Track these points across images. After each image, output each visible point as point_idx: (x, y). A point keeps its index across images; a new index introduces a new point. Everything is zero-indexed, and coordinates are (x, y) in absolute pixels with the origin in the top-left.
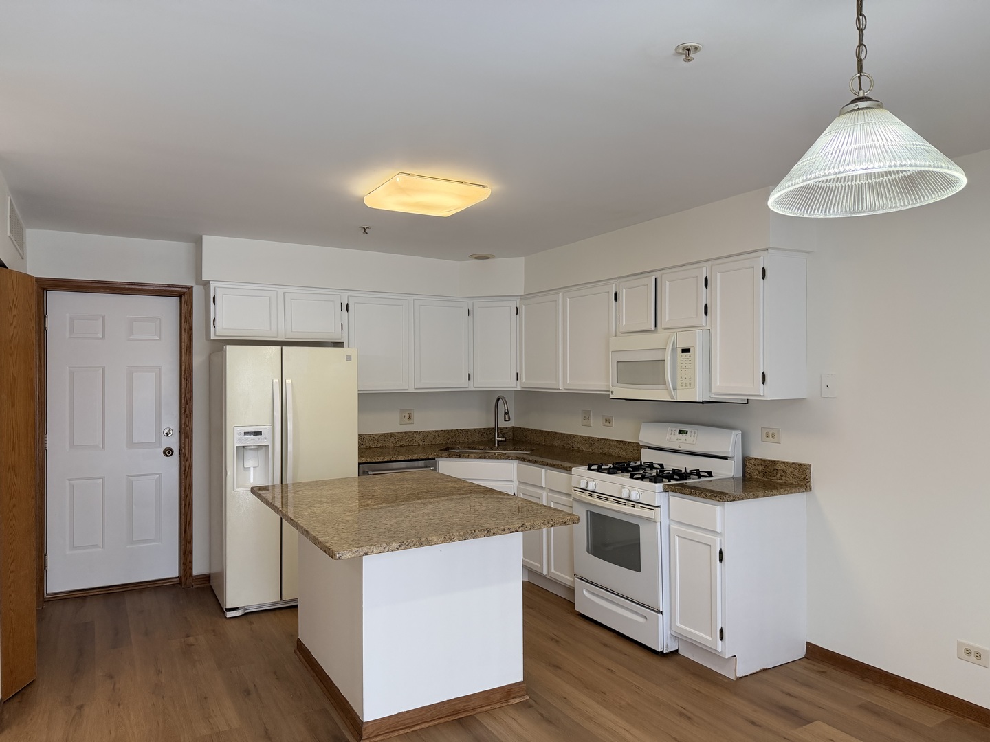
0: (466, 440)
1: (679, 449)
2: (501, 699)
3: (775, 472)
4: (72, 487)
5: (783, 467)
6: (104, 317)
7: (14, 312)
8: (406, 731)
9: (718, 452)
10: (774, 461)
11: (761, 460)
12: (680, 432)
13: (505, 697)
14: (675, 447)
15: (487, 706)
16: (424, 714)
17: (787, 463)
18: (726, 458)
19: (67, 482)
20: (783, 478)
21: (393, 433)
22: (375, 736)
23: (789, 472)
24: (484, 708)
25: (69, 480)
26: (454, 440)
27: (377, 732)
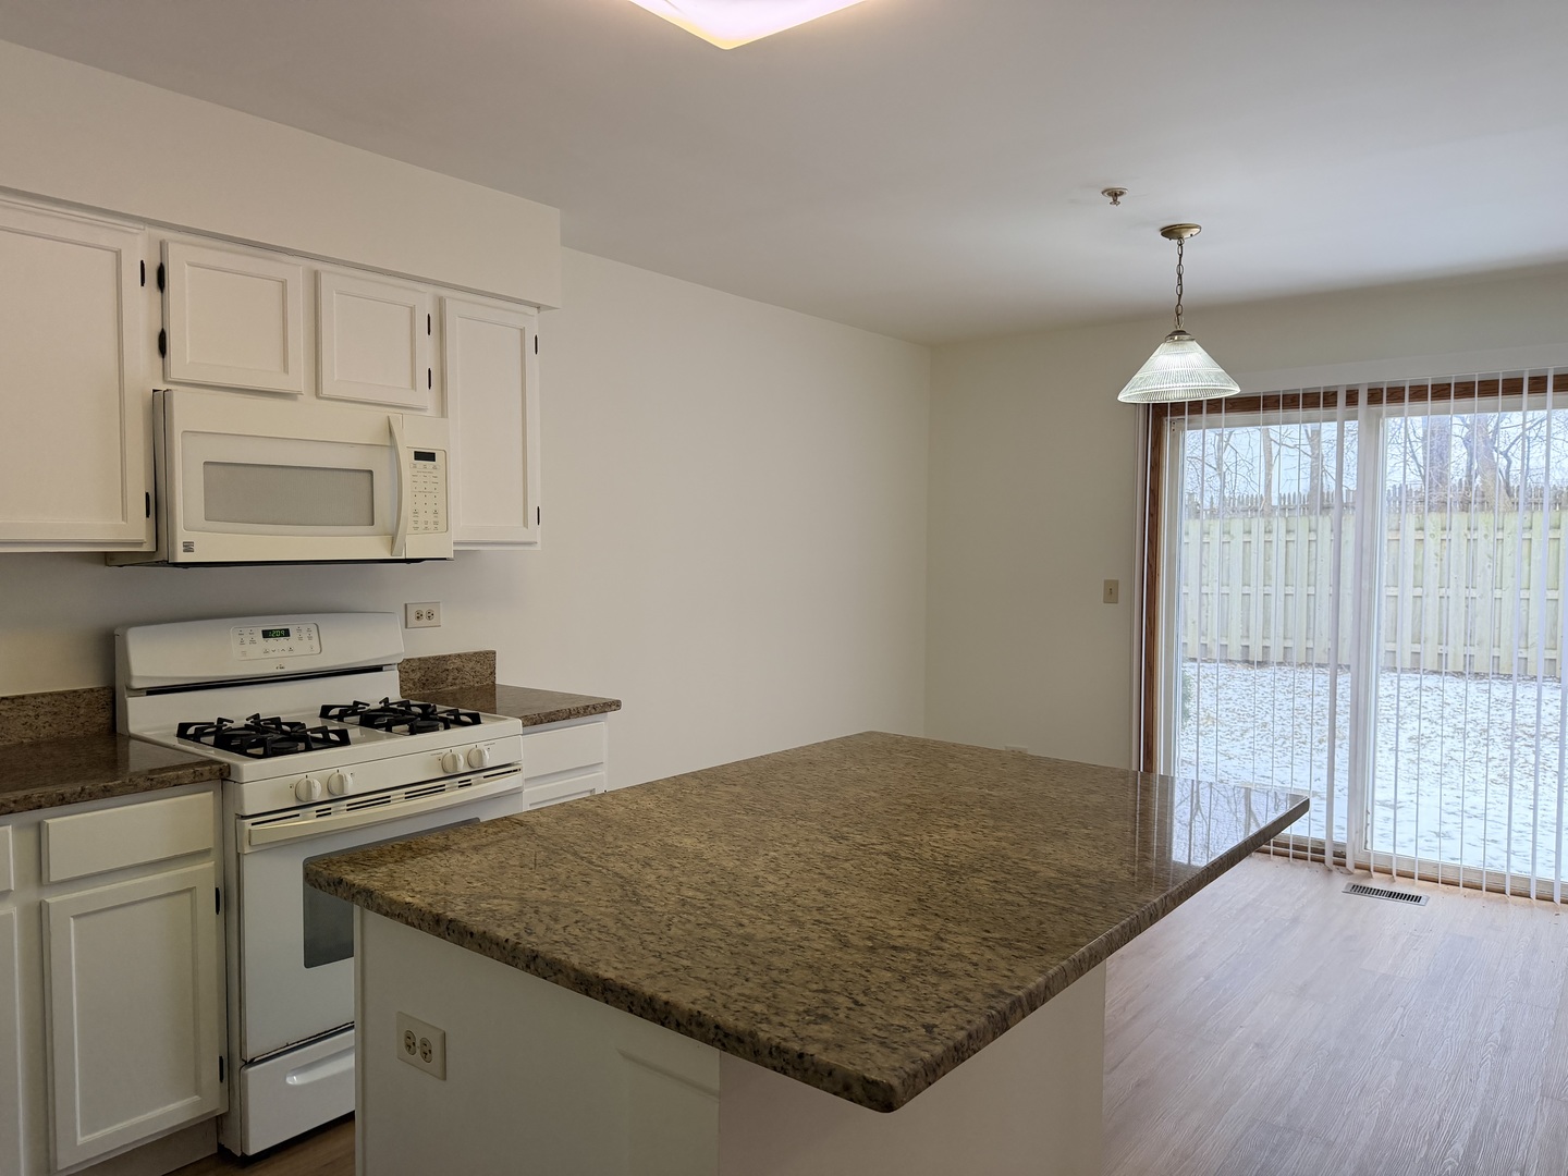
1: (280, 671)
3: (444, 675)
5: (458, 663)
9: (366, 661)
10: (444, 657)
11: (419, 659)
12: (266, 634)
14: (270, 669)
17: (465, 654)
18: (378, 669)
20: (457, 681)
23: (467, 669)
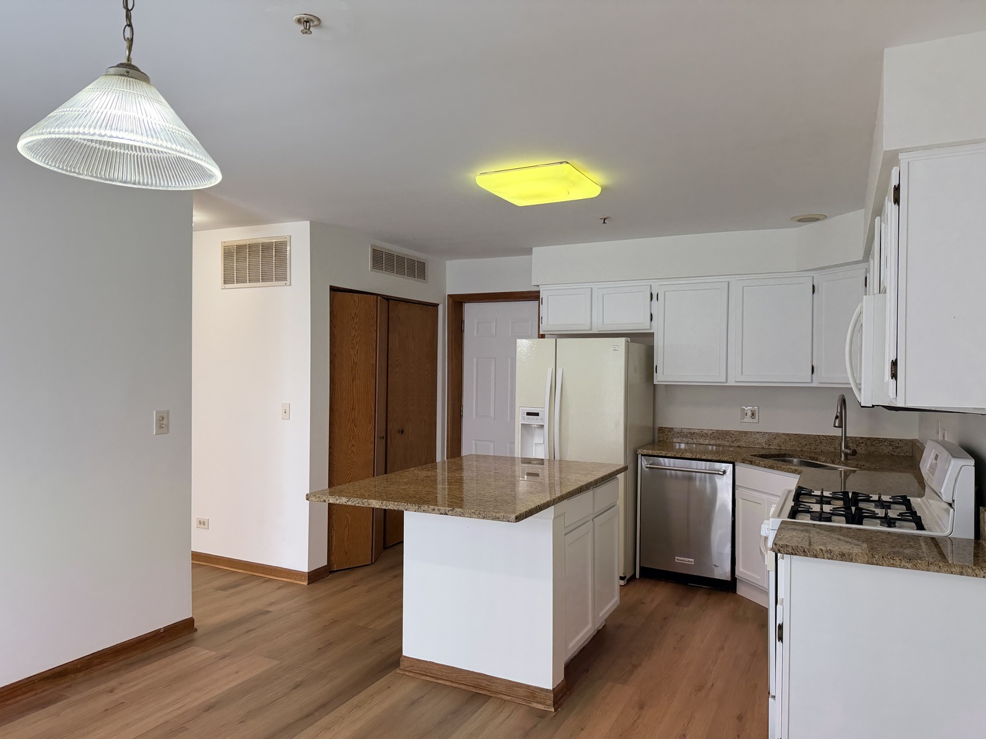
0: (832, 449)
2: (524, 696)
4: (476, 445)
6: (496, 320)
7: (356, 321)
8: (432, 680)
13: (528, 697)
15: (509, 696)
16: (449, 673)
19: (474, 441)
21: (729, 431)
22: (409, 671)
24: (504, 697)
25: (475, 440)
26: (813, 447)
27: (411, 668)
